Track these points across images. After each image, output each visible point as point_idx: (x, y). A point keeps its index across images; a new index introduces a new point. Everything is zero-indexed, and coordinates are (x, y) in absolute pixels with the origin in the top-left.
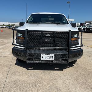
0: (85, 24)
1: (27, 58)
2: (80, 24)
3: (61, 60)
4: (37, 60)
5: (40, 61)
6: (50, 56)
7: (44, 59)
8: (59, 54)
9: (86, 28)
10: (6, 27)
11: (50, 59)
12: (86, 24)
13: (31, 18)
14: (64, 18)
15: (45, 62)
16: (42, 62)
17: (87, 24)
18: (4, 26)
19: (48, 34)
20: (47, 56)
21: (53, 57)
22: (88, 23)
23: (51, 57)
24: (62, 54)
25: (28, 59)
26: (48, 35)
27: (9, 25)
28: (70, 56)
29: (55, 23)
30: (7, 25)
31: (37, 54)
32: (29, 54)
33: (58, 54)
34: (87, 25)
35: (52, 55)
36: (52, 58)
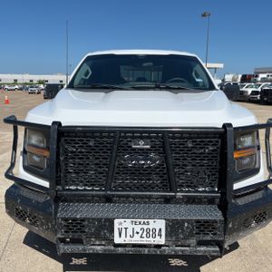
0: (257, 76)
1: (59, 236)
2: (240, 76)
3: (193, 241)
4: (97, 243)
5: (112, 248)
6: (151, 227)
7: (128, 240)
8: (188, 221)
9: (259, 90)
10: (21, 89)
11: (151, 241)
12: (259, 79)
13: (87, 67)
14: (197, 68)
15: (130, 250)
16: (120, 250)
17: (261, 76)
18: (17, 87)
19: (141, 138)
20: (138, 228)
21: (163, 233)
22: (265, 76)
23: (153, 233)
24: (198, 221)
25: (63, 240)
26: (142, 145)
27: (31, 81)
28: (230, 225)
29: (168, 88)
30: (26, 84)
31: (99, 220)
32: (66, 220)
33: (183, 221)
34: (264, 80)
35: (160, 224)
36: (158, 237)
